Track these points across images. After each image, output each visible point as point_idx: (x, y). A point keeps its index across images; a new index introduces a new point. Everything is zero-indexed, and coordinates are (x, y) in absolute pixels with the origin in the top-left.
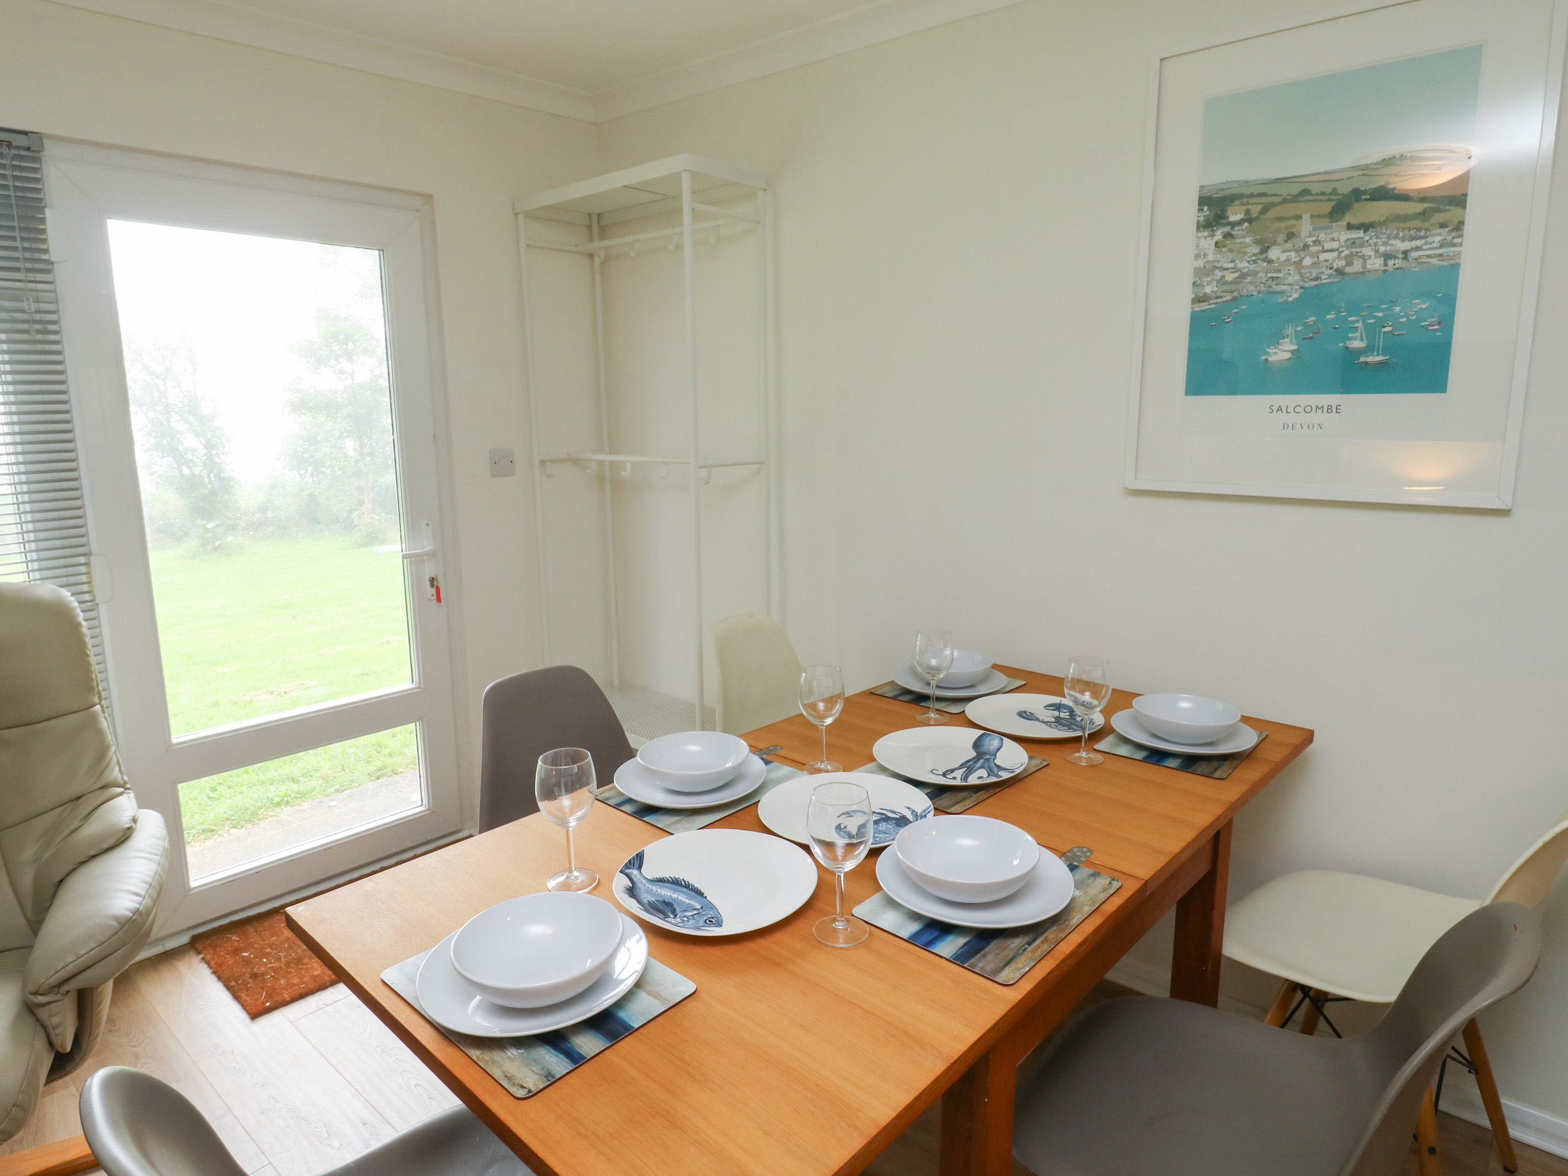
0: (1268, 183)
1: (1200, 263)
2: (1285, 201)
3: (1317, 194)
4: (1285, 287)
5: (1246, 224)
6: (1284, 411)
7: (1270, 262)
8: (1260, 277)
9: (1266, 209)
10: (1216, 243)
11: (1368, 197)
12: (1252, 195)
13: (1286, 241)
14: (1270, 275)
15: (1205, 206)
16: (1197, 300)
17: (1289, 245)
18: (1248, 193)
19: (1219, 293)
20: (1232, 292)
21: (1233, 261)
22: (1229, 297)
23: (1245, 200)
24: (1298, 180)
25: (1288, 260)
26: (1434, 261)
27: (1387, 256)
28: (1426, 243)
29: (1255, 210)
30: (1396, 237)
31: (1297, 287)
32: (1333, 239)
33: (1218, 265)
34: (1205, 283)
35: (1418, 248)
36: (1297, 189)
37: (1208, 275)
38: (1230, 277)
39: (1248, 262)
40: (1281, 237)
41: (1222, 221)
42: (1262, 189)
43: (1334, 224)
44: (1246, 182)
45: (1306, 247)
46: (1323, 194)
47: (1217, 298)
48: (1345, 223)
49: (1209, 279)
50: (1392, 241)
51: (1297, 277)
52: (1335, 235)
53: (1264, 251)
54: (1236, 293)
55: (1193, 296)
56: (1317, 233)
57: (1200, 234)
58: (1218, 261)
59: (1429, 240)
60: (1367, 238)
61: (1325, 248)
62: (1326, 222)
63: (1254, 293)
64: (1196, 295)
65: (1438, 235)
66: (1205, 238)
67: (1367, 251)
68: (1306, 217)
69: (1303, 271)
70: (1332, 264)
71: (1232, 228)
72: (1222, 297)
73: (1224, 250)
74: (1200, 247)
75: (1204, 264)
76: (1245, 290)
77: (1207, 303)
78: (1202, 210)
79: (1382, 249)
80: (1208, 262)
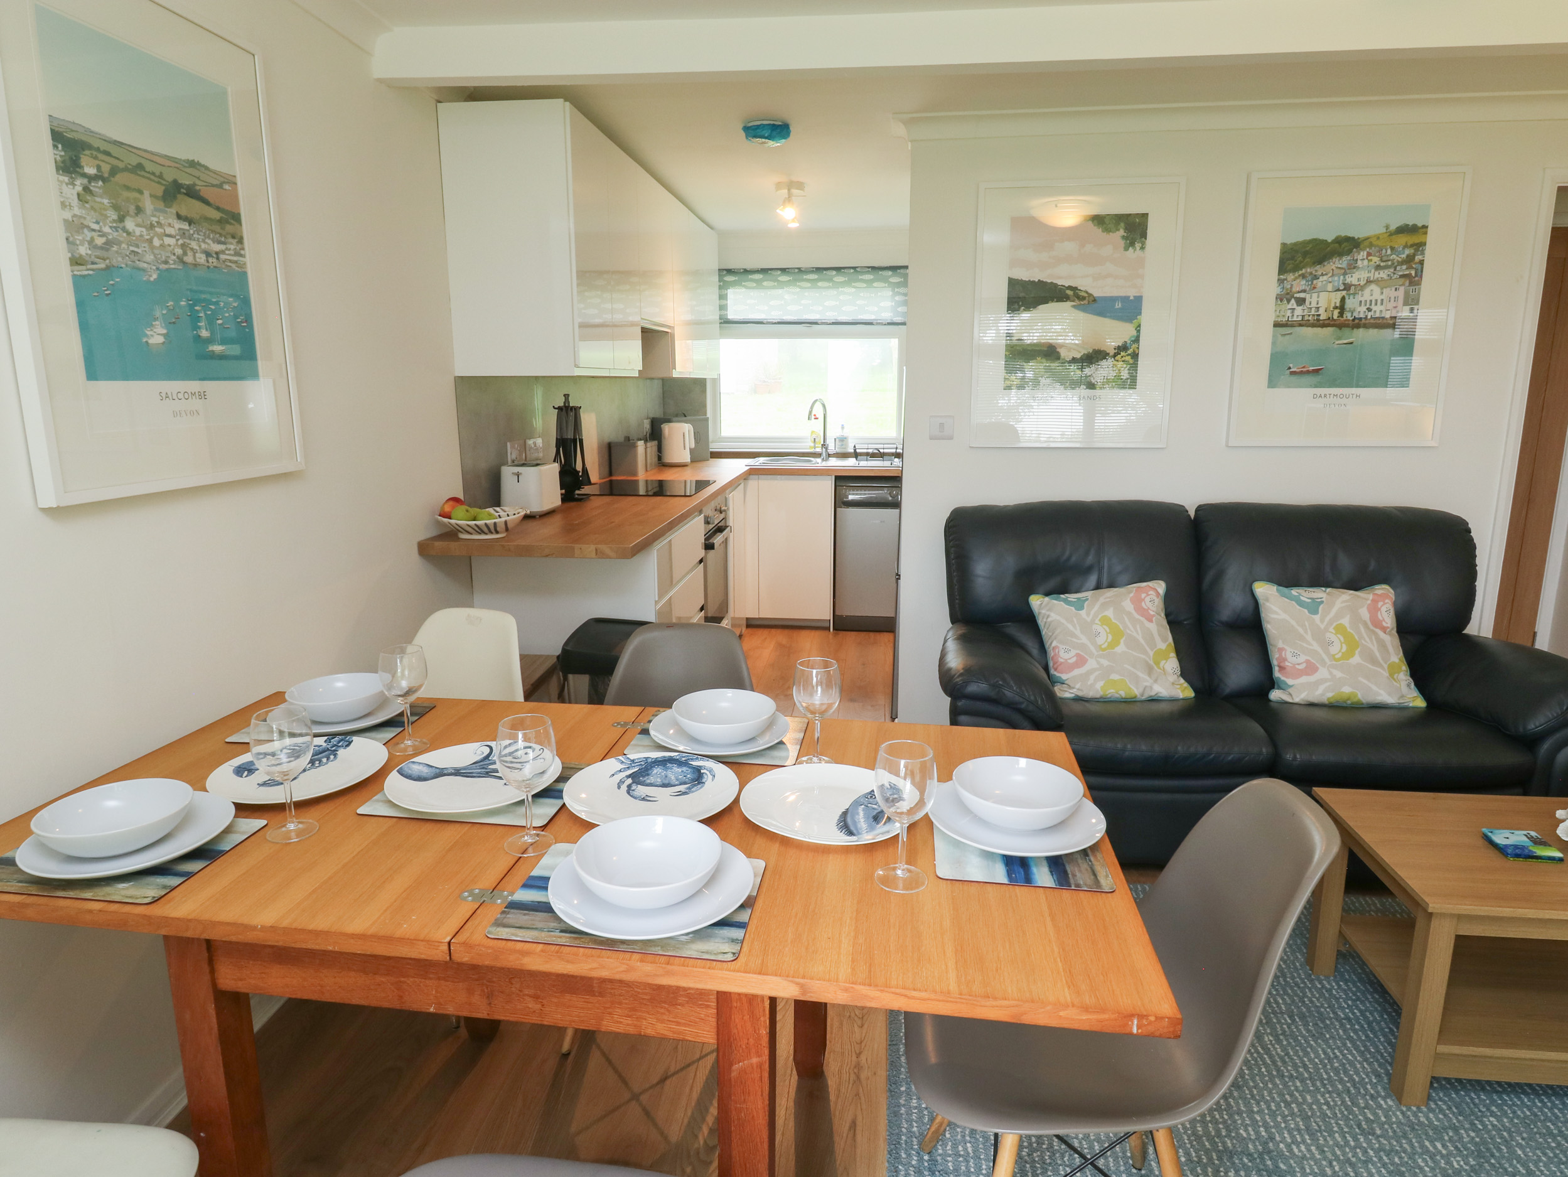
0: (110, 142)
1: (68, 215)
2: (126, 169)
3: (149, 172)
4: (145, 265)
5: (100, 183)
6: (170, 397)
7: (129, 233)
8: (124, 249)
9: (114, 171)
10: (78, 195)
11: (185, 191)
12: (98, 150)
13: (137, 214)
14: (132, 248)
15: (59, 143)
16: (76, 261)
17: (139, 220)
18: (96, 146)
19: (93, 257)
20: (104, 259)
21: (97, 223)
22: (103, 266)
23: (95, 153)
24: (133, 150)
25: (141, 236)
26: (233, 266)
27: (208, 254)
28: (227, 249)
29: (106, 168)
30: (209, 237)
31: (154, 268)
32: (170, 225)
33: (86, 223)
34: (78, 242)
35: (223, 252)
36: (134, 161)
37: (78, 232)
38: (100, 241)
39: (111, 227)
40: (132, 209)
41: (78, 169)
42: (104, 146)
43: (168, 210)
44: (92, 132)
45: (152, 227)
46: (153, 174)
47: (93, 263)
48: (175, 212)
49: (80, 238)
50: (207, 240)
51: (152, 257)
52: (170, 221)
53: (121, 219)
54: (108, 261)
55: (69, 255)
56: (158, 214)
57: (61, 178)
58: (85, 218)
59: (229, 246)
60: (192, 232)
61: (167, 232)
62: (161, 205)
63: (123, 266)
64: (72, 255)
65: (232, 244)
66: (67, 184)
67: (194, 245)
68: (147, 193)
69: (156, 252)
70: (173, 250)
71: (90, 182)
72: (96, 263)
73: (87, 205)
74: (63, 195)
75: (72, 217)
76: (114, 260)
77: (84, 267)
78: (57, 148)
79: (203, 246)
80: (75, 216)
